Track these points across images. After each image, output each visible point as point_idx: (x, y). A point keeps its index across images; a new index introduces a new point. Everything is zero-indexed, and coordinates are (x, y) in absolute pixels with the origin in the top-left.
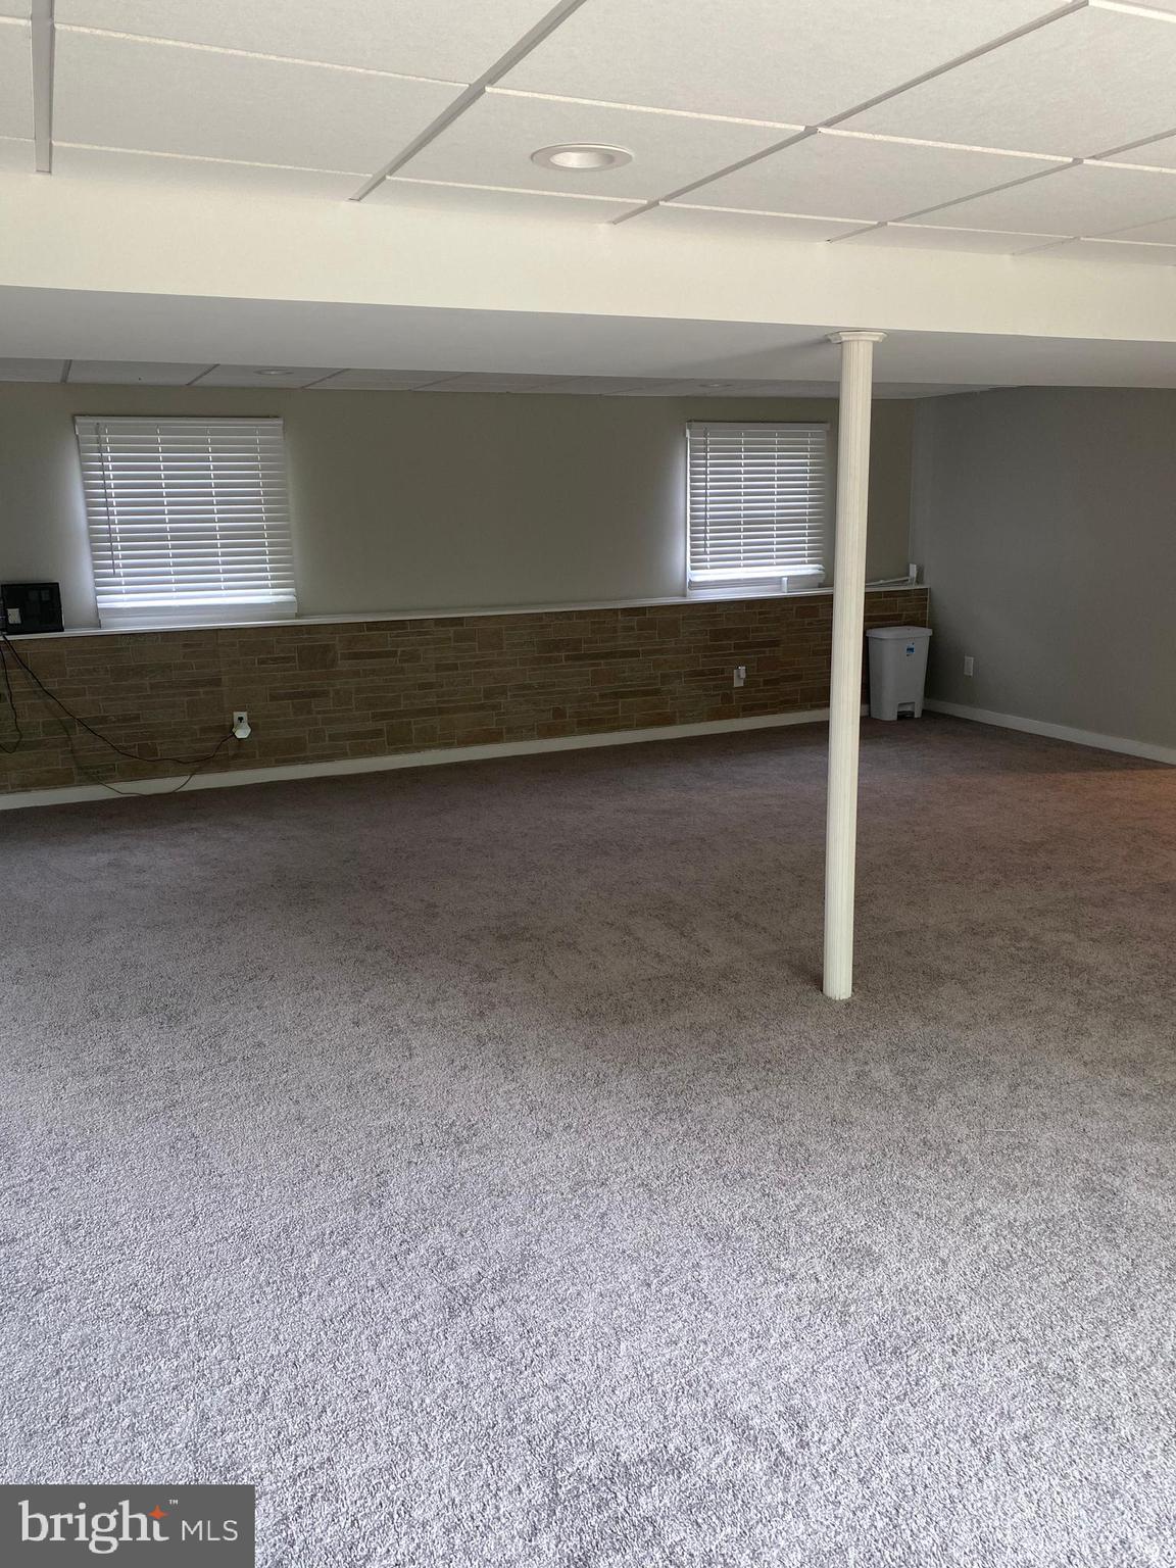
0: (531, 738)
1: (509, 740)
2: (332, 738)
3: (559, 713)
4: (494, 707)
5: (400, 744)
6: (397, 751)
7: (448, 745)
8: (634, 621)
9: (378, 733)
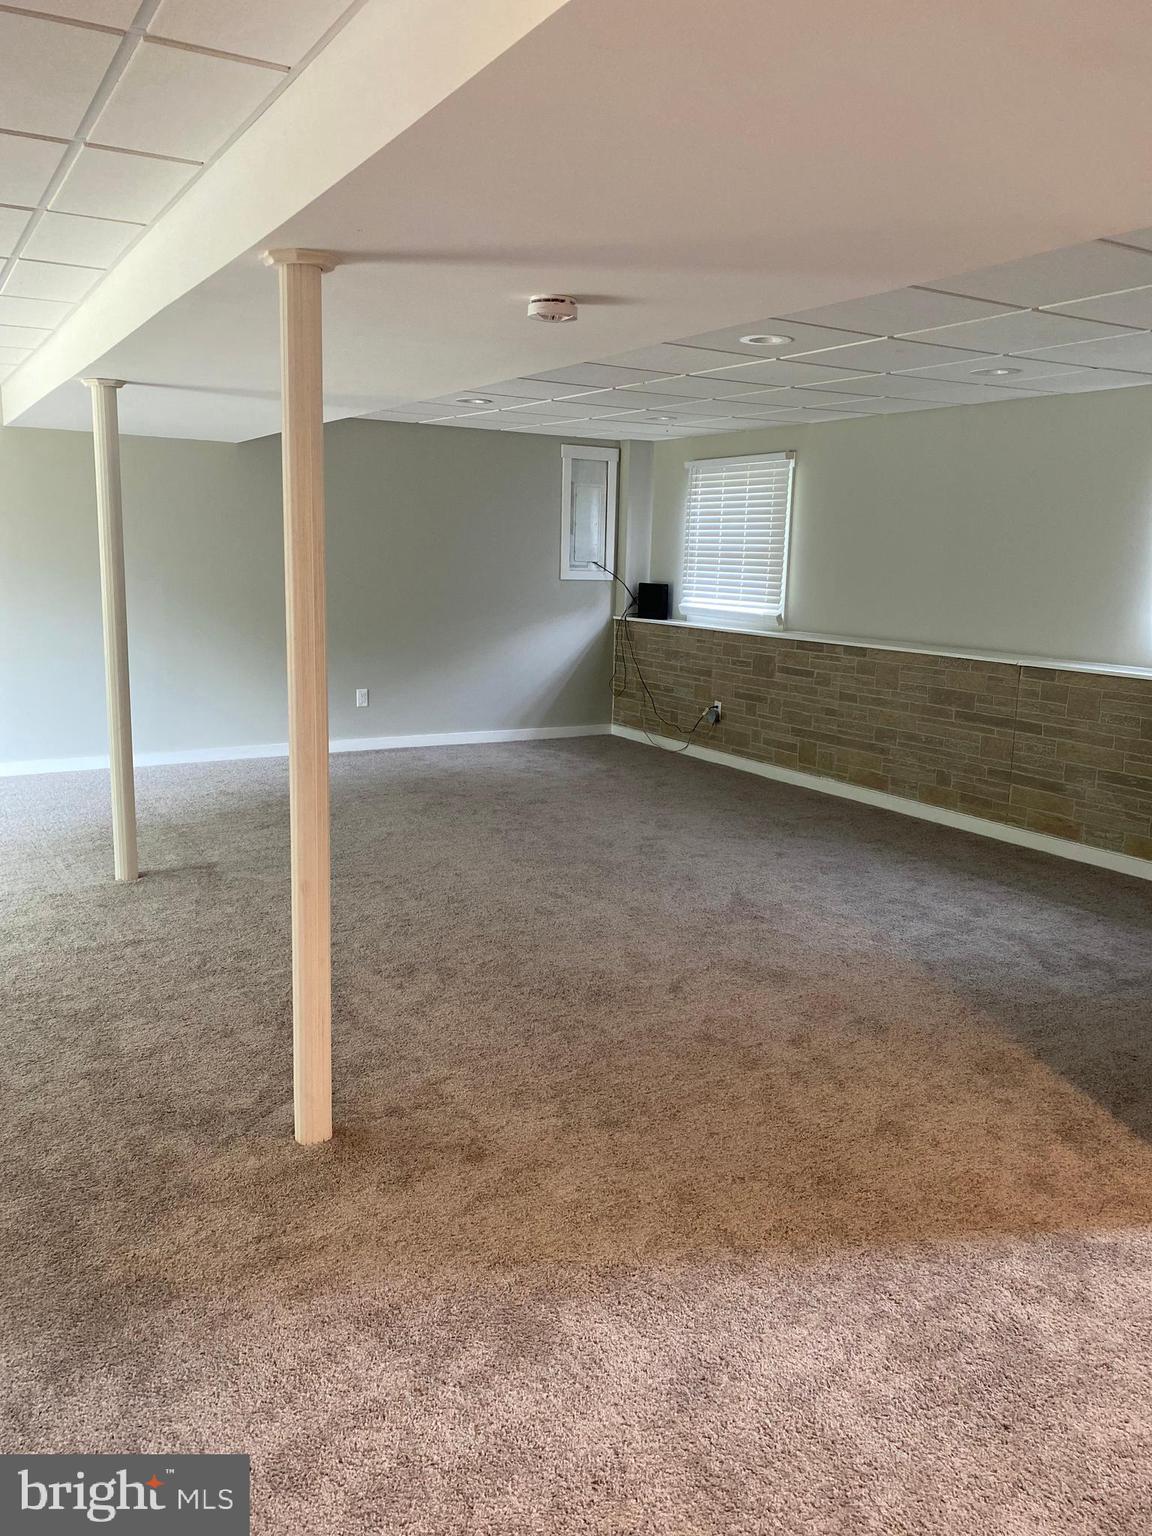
0: (912, 797)
1: (893, 793)
2: (767, 742)
3: (943, 779)
4: (883, 751)
5: (806, 763)
6: (803, 770)
7: (840, 778)
8: (1039, 685)
9: (792, 747)
